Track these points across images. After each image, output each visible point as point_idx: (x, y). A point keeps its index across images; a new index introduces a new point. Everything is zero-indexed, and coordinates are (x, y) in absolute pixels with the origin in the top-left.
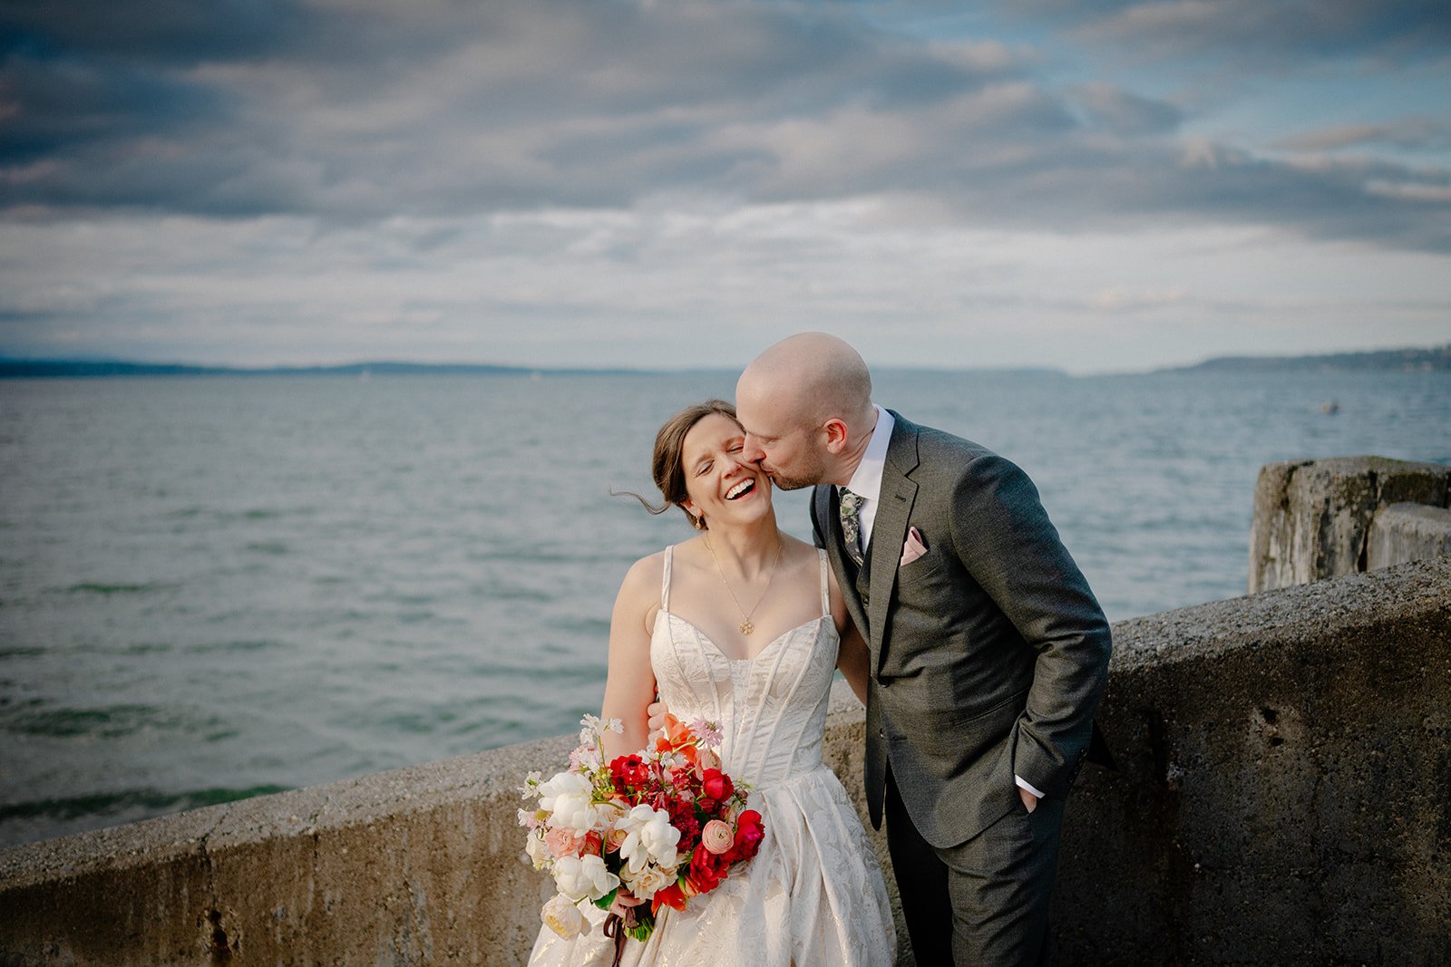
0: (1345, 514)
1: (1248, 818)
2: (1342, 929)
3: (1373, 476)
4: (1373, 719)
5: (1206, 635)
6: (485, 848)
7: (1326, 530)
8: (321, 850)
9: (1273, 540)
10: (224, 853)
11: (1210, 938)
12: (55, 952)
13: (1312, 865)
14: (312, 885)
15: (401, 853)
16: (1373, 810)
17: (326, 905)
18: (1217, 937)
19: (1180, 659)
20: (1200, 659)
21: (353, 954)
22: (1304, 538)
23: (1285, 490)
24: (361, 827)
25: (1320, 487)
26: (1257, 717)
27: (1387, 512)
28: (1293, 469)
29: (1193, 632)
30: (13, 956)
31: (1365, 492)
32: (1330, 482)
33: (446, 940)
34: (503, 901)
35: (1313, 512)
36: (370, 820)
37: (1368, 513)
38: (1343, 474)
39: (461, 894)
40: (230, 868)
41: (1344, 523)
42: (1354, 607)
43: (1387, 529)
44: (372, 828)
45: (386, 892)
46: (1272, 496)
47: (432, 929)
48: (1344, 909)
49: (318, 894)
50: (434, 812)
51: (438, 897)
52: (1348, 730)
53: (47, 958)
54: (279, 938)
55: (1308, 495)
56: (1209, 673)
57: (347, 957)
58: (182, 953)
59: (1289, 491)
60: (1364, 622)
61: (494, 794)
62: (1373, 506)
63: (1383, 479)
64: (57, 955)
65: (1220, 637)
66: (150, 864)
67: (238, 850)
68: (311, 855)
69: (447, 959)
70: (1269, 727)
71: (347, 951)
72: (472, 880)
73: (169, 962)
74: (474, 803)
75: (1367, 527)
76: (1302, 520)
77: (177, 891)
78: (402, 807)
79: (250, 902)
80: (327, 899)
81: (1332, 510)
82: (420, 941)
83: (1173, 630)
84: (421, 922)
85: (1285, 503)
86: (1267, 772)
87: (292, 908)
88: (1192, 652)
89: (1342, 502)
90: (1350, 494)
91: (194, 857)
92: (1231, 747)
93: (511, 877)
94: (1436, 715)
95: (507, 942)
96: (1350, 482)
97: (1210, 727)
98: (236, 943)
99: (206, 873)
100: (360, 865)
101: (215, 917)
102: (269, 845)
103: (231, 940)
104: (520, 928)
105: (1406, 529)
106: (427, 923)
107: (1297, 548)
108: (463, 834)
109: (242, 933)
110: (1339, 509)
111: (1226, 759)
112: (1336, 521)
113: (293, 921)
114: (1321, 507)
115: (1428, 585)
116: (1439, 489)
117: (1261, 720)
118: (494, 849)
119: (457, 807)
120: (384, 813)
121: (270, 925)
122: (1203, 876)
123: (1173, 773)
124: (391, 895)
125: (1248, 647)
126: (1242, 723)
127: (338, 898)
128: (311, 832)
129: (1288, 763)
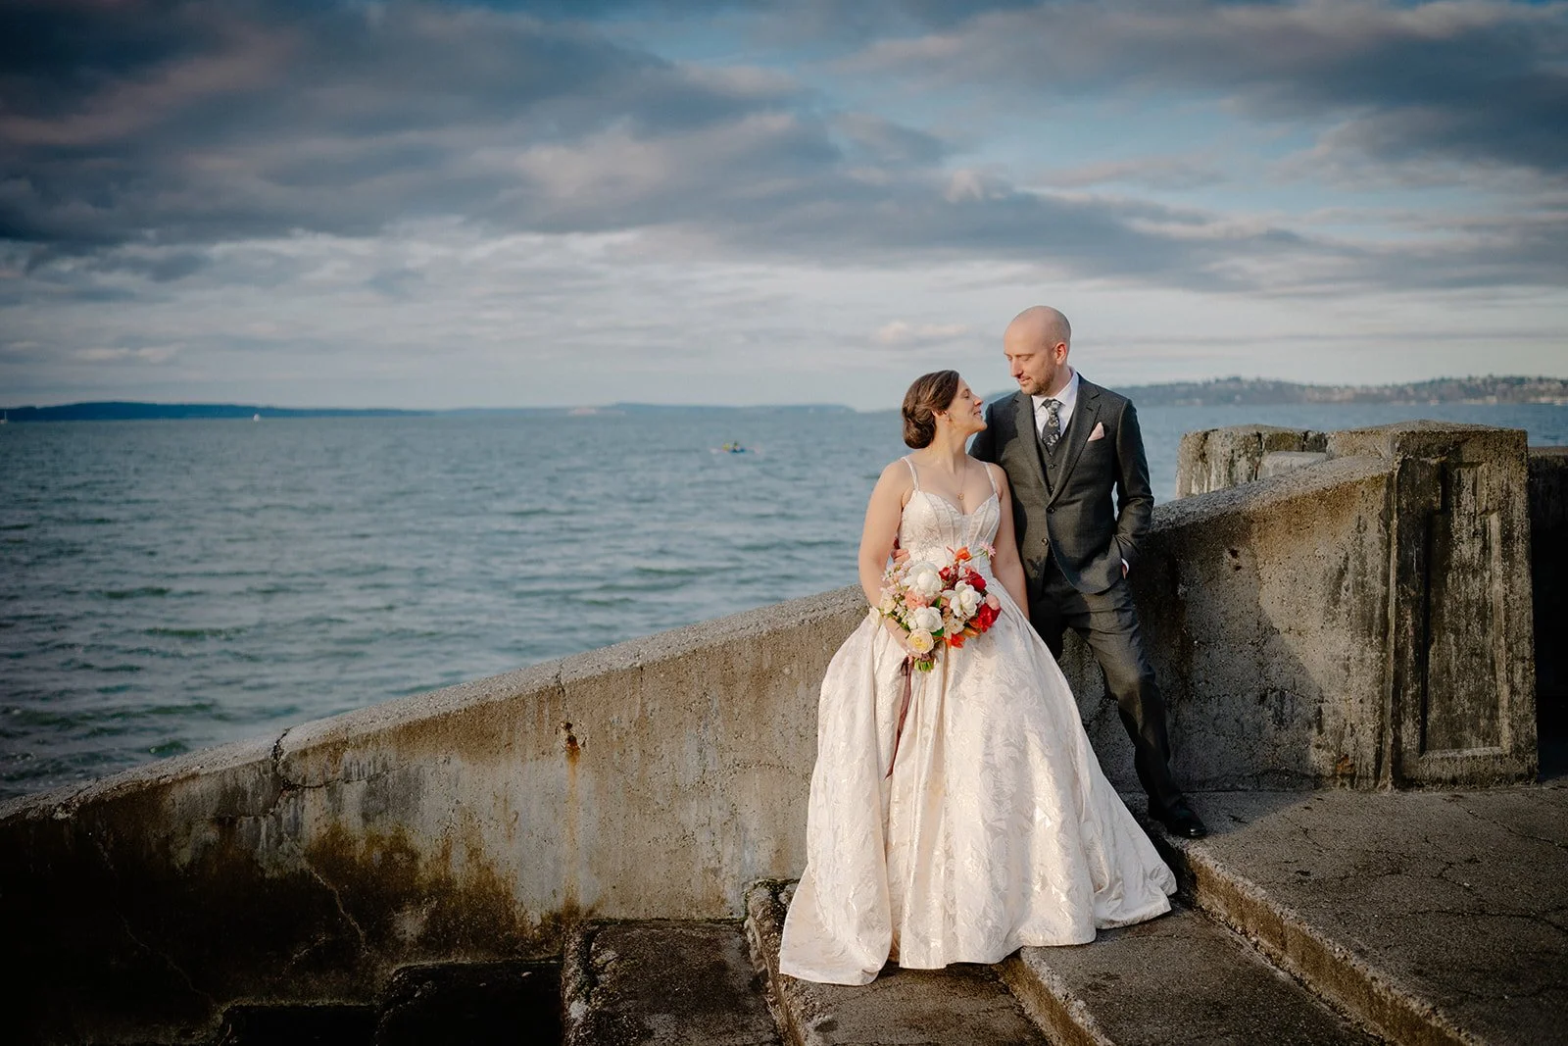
0: (1244, 459)
1: (1223, 613)
2: (1274, 672)
3: (1259, 435)
4: (1289, 552)
5: (1197, 510)
6: (760, 666)
7: (1232, 470)
8: (645, 677)
9: (1193, 482)
10: (575, 684)
11: (1203, 683)
12: (447, 761)
13: (1258, 637)
14: (639, 700)
15: (701, 676)
16: (1290, 604)
17: (649, 713)
18: (1207, 682)
19: (1185, 524)
20: (1195, 524)
21: (667, 743)
22: (1219, 476)
23: (1202, 447)
24: (674, 659)
25: (1228, 443)
26: (1227, 555)
27: (1270, 456)
28: (1206, 435)
29: (1189, 509)
30: (414, 768)
31: (1255, 445)
32: (1234, 439)
33: (733, 728)
34: (773, 699)
35: (1224, 459)
36: (679, 654)
37: (1257, 459)
38: (1242, 434)
39: (744, 697)
40: (580, 694)
41: (1243, 465)
42: (1277, 491)
43: (1271, 467)
44: (681, 659)
45: (691, 700)
46: (1193, 453)
47: (723, 721)
48: (1275, 660)
49: (644, 705)
50: (724, 646)
51: (728, 700)
52: (1276, 559)
53: (441, 766)
54: (615, 738)
55: (1219, 448)
56: (1201, 531)
57: (664, 745)
58: (543, 754)
59: (1205, 448)
60: (1283, 498)
61: (765, 631)
62: (1260, 454)
63: (1265, 437)
64: (449, 763)
65: (1205, 510)
66: (520, 696)
67: (585, 681)
68: (639, 680)
69: (734, 740)
70: (1234, 560)
71: (664, 741)
72: (750, 687)
73: (534, 760)
74: (752, 638)
75: (1257, 468)
76: (1216, 465)
77: (540, 711)
78: (701, 645)
79: (594, 715)
80: (649, 709)
81: (1236, 457)
82: (715, 730)
83: (1177, 510)
84: (715, 718)
85: (1203, 456)
86: (1233, 585)
87: (625, 716)
88: (1191, 519)
89: (1242, 452)
90: (1247, 447)
91: (553, 688)
92: (1213, 573)
93: (777, 683)
94: (1322, 548)
95: (775, 726)
96: (1246, 439)
97: (1201, 562)
98: (584, 743)
99: (562, 698)
100: (674, 684)
101: (568, 726)
102: (608, 676)
103: (580, 742)
104: (783, 715)
105: (1284, 464)
106: (720, 718)
107: (1212, 484)
108: (744, 658)
109: (588, 736)
110: (1240, 456)
111: (1211, 579)
112: (1238, 464)
113: (625, 724)
114: (1229, 455)
115: (1315, 477)
116: (1299, 443)
117: (1230, 556)
118: (766, 666)
119: (741, 642)
120: (689, 649)
121: (608, 729)
122: (1199, 648)
123: (1181, 590)
124: (695, 702)
125: (1222, 515)
126: (1219, 558)
127: (658, 708)
128: (638, 665)
129: (1244, 580)
